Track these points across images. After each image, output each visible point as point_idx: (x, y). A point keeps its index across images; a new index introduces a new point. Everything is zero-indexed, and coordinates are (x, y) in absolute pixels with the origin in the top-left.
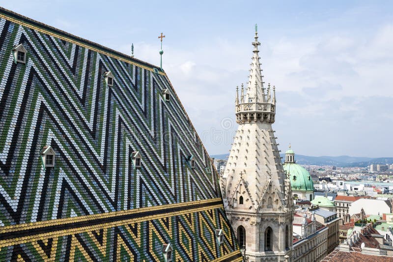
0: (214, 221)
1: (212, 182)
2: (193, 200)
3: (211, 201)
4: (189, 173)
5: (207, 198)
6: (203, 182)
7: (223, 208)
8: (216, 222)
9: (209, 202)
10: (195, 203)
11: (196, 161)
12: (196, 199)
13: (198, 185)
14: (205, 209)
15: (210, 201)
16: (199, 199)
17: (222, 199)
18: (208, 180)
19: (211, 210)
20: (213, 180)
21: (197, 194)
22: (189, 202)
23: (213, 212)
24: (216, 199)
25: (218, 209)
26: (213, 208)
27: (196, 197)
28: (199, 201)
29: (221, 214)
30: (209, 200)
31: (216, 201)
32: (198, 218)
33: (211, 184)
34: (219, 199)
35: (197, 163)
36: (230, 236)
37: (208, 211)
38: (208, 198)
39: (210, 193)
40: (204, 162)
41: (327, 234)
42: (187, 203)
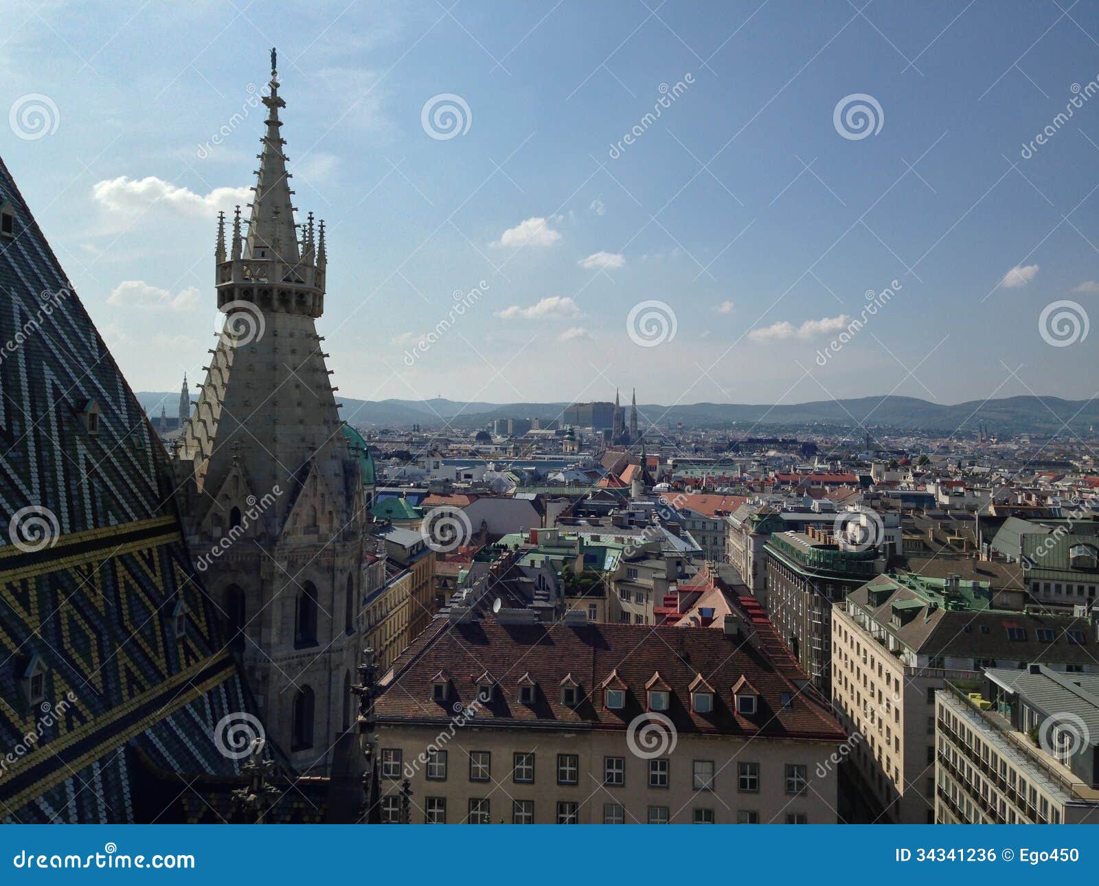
0: (157, 580)
1: (147, 471)
2: (96, 526)
3: (148, 527)
4: (82, 449)
5: (135, 519)
6: (123, 473)
7: (180, 543)
8: (164, 580)
9: (142, 528)
10: (103, 532)
11: (102, 416)
12: (107, 524)
13: (109, 483)
14: (131, 548)
15: (146, 524)
16: (113, 521)
17: (177, 517)
18: (138, 467)
19: (150, 550)
20: (151, 466)
21: (107, 506)
22: (86, 533)
23: (155, 554)
24: (162, 518)
25: (167, 545)
26: (152, 542)
27: (106, 516)
28: (115, 527)
29: (178, 560)
30: (143, 522)
31: (162, 524)
32: (114, 574)
33: (147, 480)
34: (167, 520)
35: (105, 420)
36: (202, 614)
37: (140, 552)
38: (140, 518)
39: (145, 503)
40: (124, 417)
41: (409, 585)
42: (81, 534)
